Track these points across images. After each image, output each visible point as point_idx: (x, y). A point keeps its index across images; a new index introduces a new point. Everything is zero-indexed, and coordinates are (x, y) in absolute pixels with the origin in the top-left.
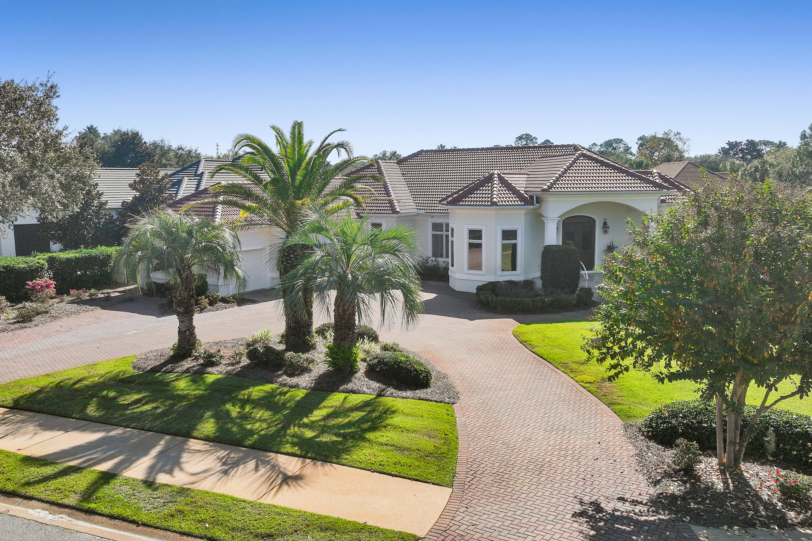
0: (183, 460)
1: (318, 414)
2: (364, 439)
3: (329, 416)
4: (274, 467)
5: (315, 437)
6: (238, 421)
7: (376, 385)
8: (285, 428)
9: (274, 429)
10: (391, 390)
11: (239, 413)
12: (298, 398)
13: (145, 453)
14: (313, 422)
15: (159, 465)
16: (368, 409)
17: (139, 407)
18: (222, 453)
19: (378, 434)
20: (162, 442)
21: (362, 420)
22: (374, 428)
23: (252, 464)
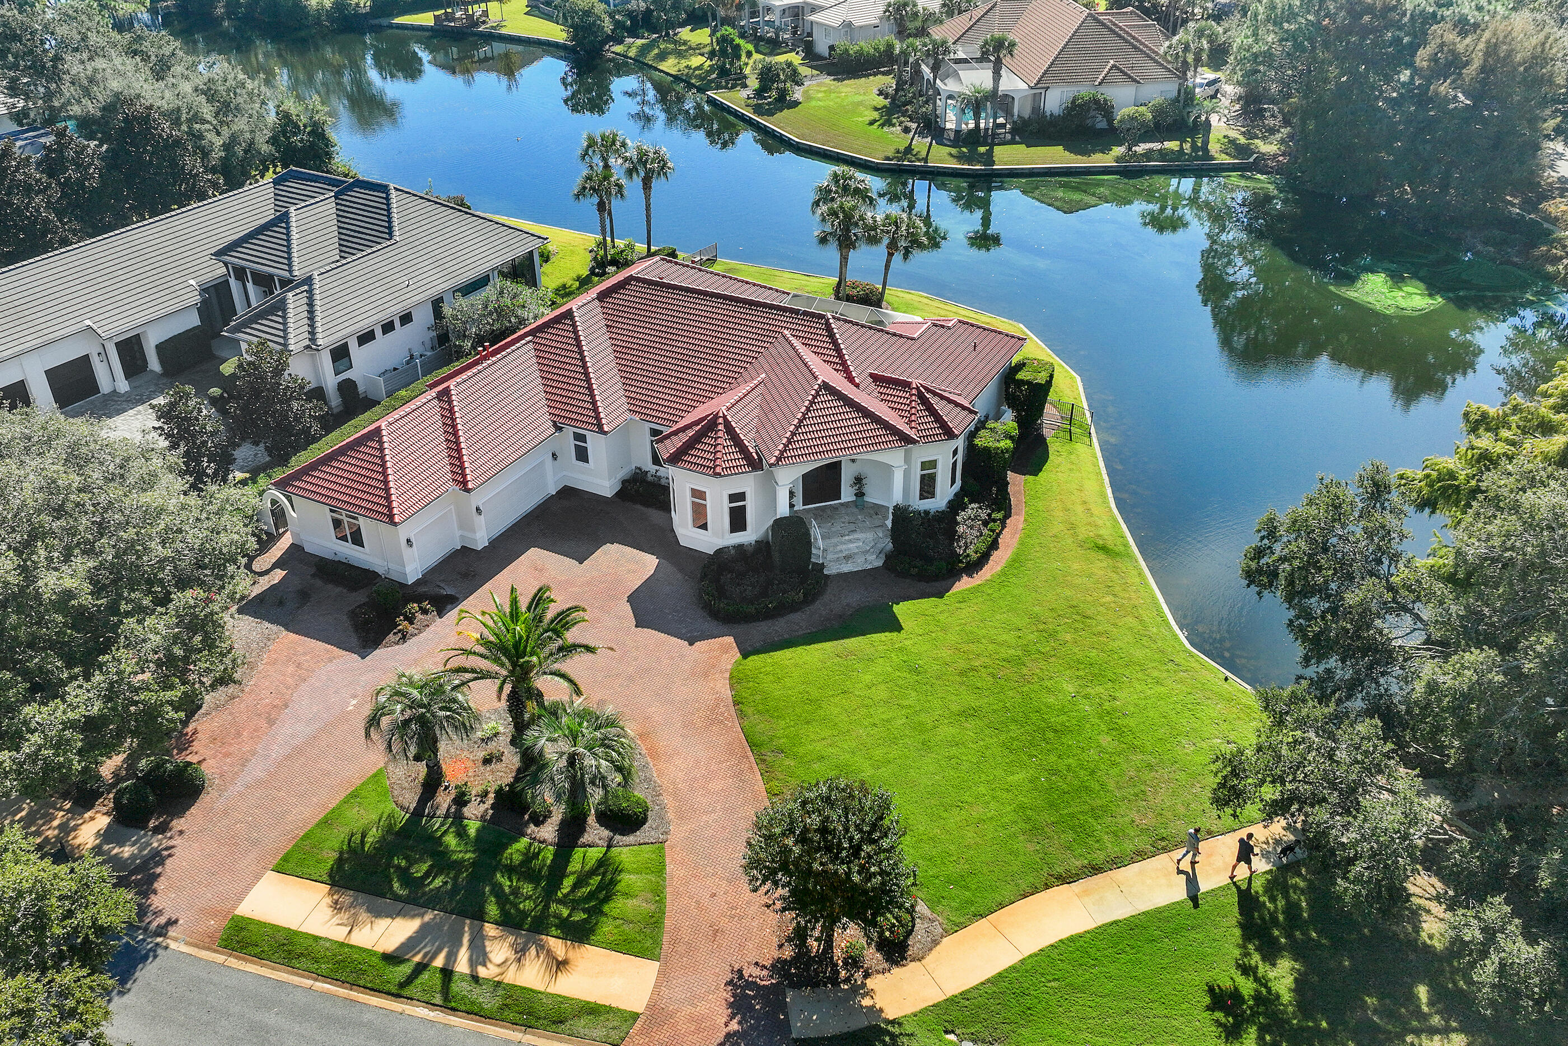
0: (488, 949)
1: (568, 883)
2: (602, 913)
3: (575, 886)
4: (549, 951)
5: (569, 915)
6: (512, 898)
7: (606, 833)
8: (547, 907)
9: (540, 907)
10: (618, 837)
11: (510, 887)
12: (549, 862)
13: (461, 945)
14: (566, 896)
15: (474, 957)
16: (602, 870)
17: (431, 882)
18: (511, 939)
19: (612, 904)
20: (466, 929)
21: (600, 887)
22: (607, 899)
23: (533, 951)
